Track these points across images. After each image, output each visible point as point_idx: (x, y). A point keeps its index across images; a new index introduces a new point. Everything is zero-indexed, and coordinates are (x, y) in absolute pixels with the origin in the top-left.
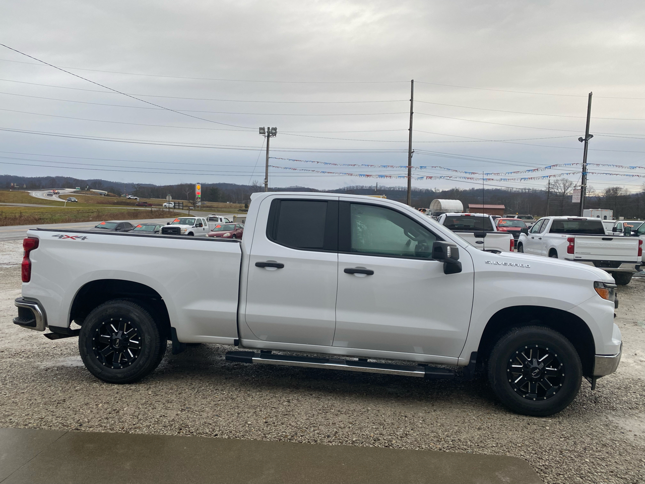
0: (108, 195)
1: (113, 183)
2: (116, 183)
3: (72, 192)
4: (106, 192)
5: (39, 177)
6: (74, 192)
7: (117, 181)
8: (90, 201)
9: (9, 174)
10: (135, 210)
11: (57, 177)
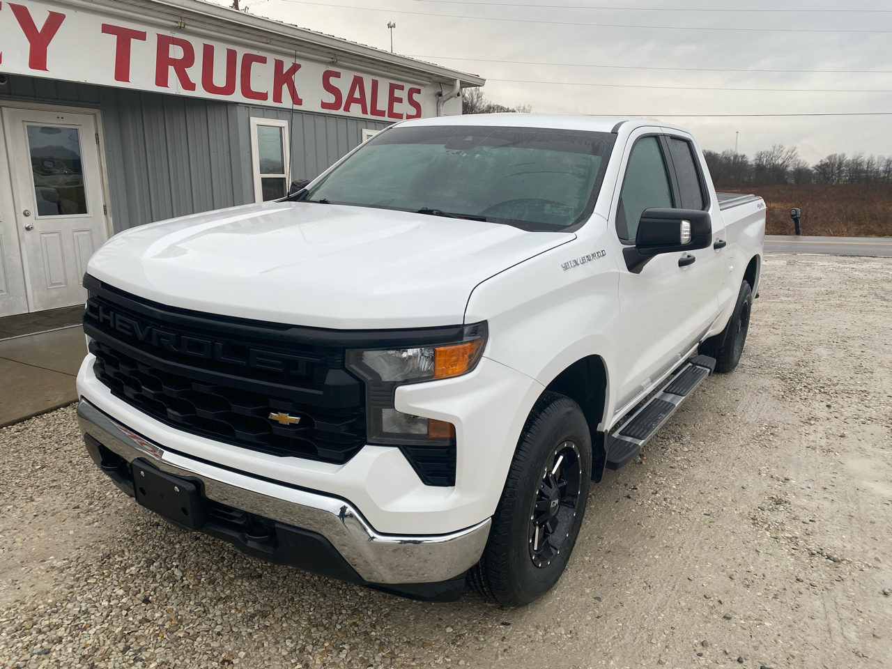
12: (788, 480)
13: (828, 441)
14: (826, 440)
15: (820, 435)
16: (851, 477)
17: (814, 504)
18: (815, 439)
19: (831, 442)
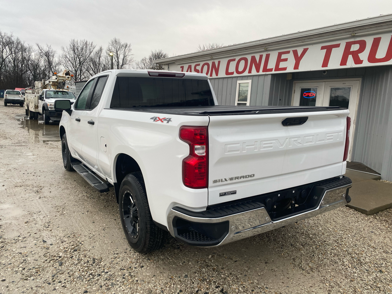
12: (39, 198)
13: (33, 218)
14: (35, 218)
15: (38, 219)
16: (18, 206)
17: (27, 195)
18: (40, 216)
19: (32, 218)
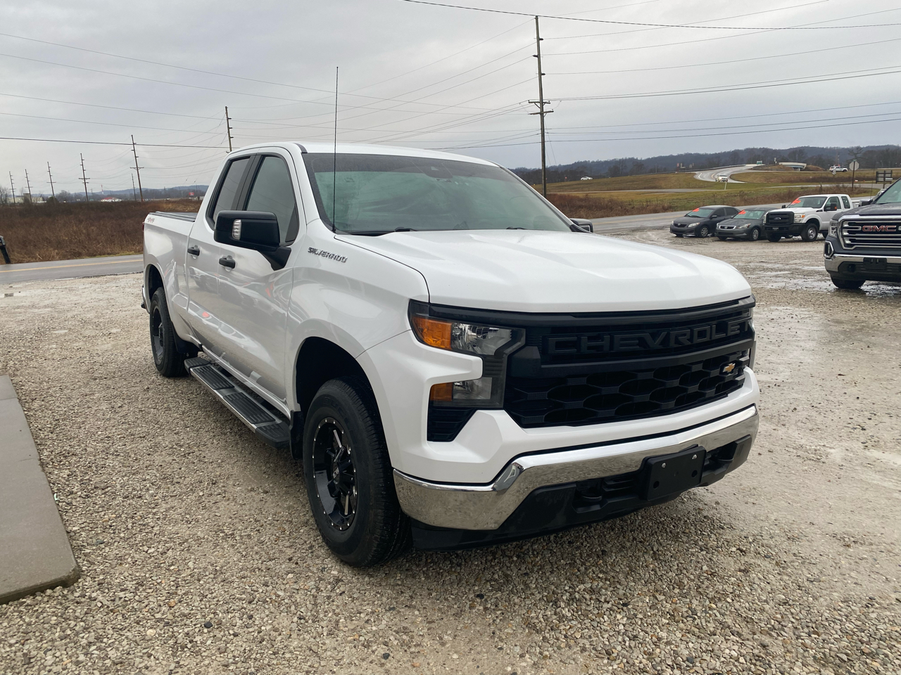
0: (807, 169)
1: (826, 149)
2: (831, 149)
3: (751, 169)
4: (805, 165)
5: (725, 152)
6: (755, 168)
7: (832, 147)
8: (772, 180)
9: (690, 152)
10: (802, 188)
11: (747, 149)
